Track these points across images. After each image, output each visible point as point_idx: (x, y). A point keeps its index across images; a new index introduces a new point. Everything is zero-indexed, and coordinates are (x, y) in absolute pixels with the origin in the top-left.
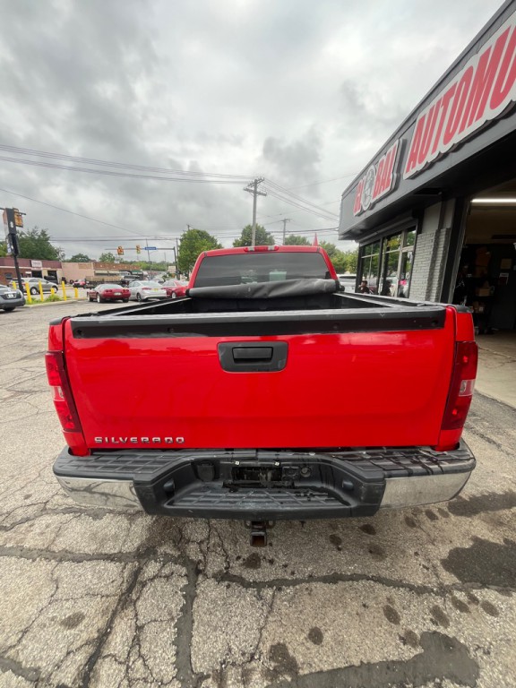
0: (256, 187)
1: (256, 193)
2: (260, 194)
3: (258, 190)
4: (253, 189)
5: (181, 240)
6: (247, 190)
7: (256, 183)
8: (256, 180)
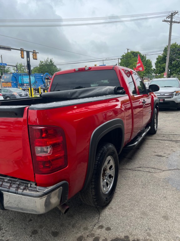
0: (172, 19)
1: (171, 22)
2: (175, 22)
3: (173, 20)
4: (170, 20)
5: (121, 59)
6: (165, 21)
7: (172, 16)
8: (172, 14)
